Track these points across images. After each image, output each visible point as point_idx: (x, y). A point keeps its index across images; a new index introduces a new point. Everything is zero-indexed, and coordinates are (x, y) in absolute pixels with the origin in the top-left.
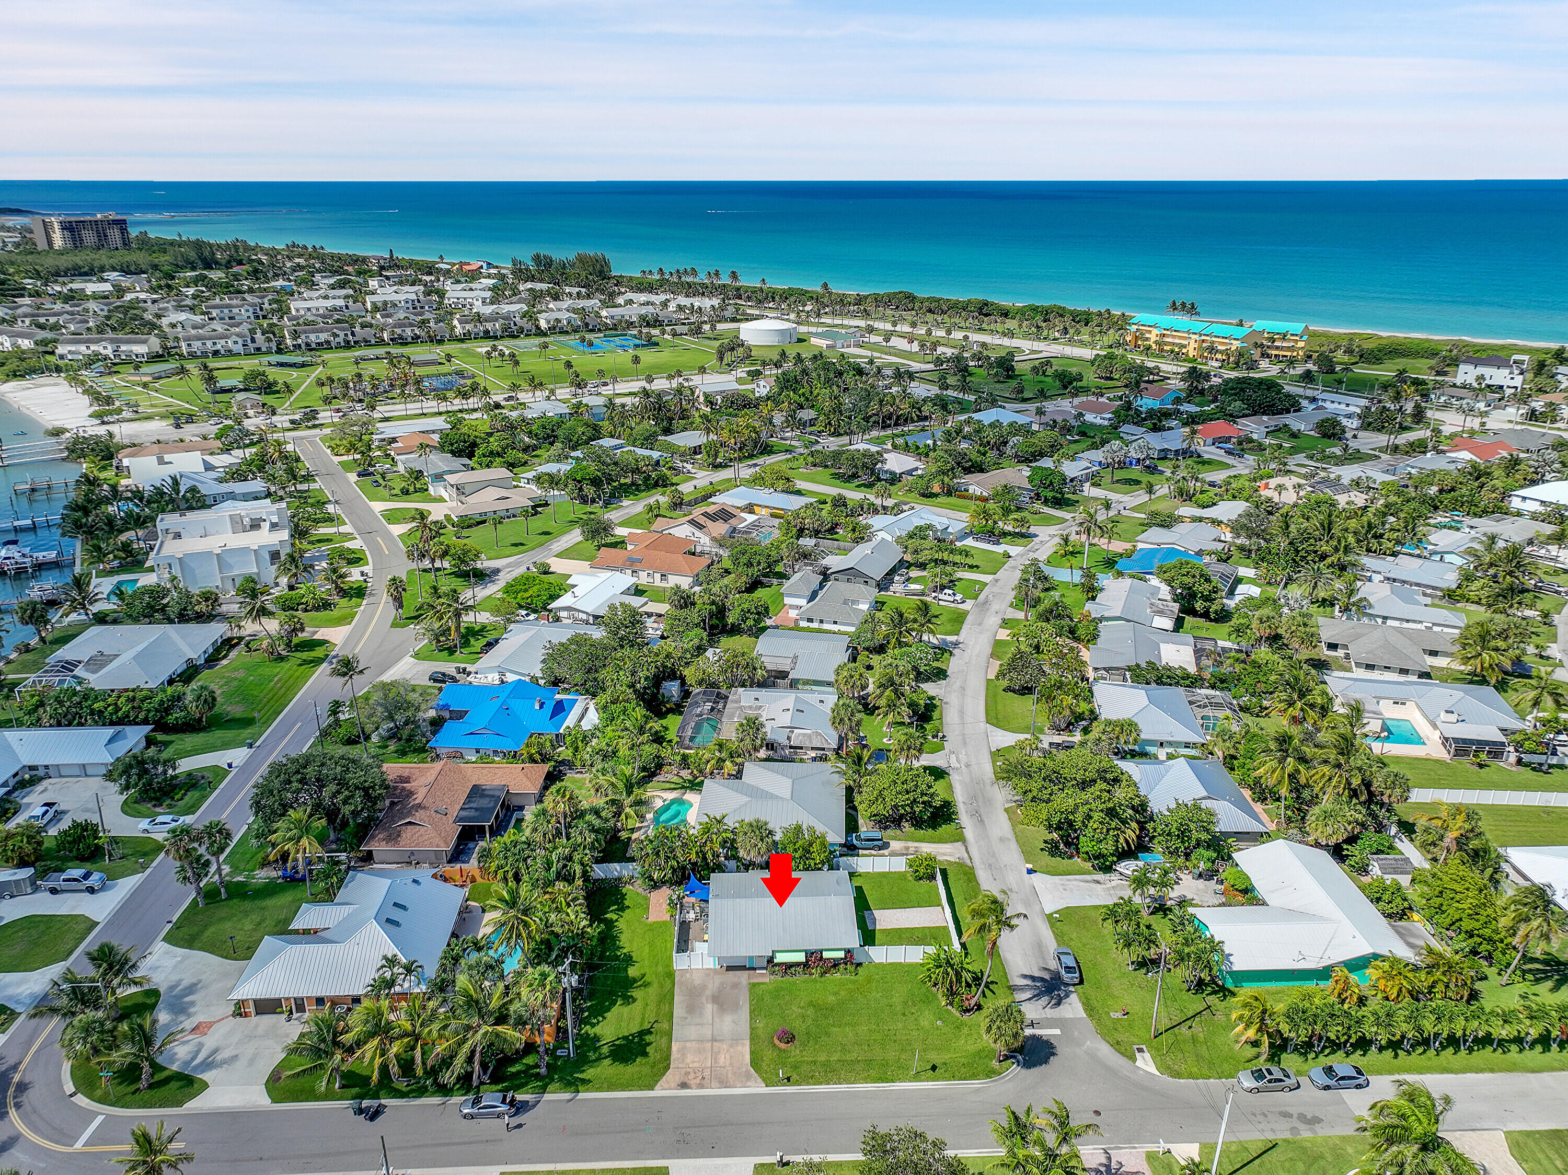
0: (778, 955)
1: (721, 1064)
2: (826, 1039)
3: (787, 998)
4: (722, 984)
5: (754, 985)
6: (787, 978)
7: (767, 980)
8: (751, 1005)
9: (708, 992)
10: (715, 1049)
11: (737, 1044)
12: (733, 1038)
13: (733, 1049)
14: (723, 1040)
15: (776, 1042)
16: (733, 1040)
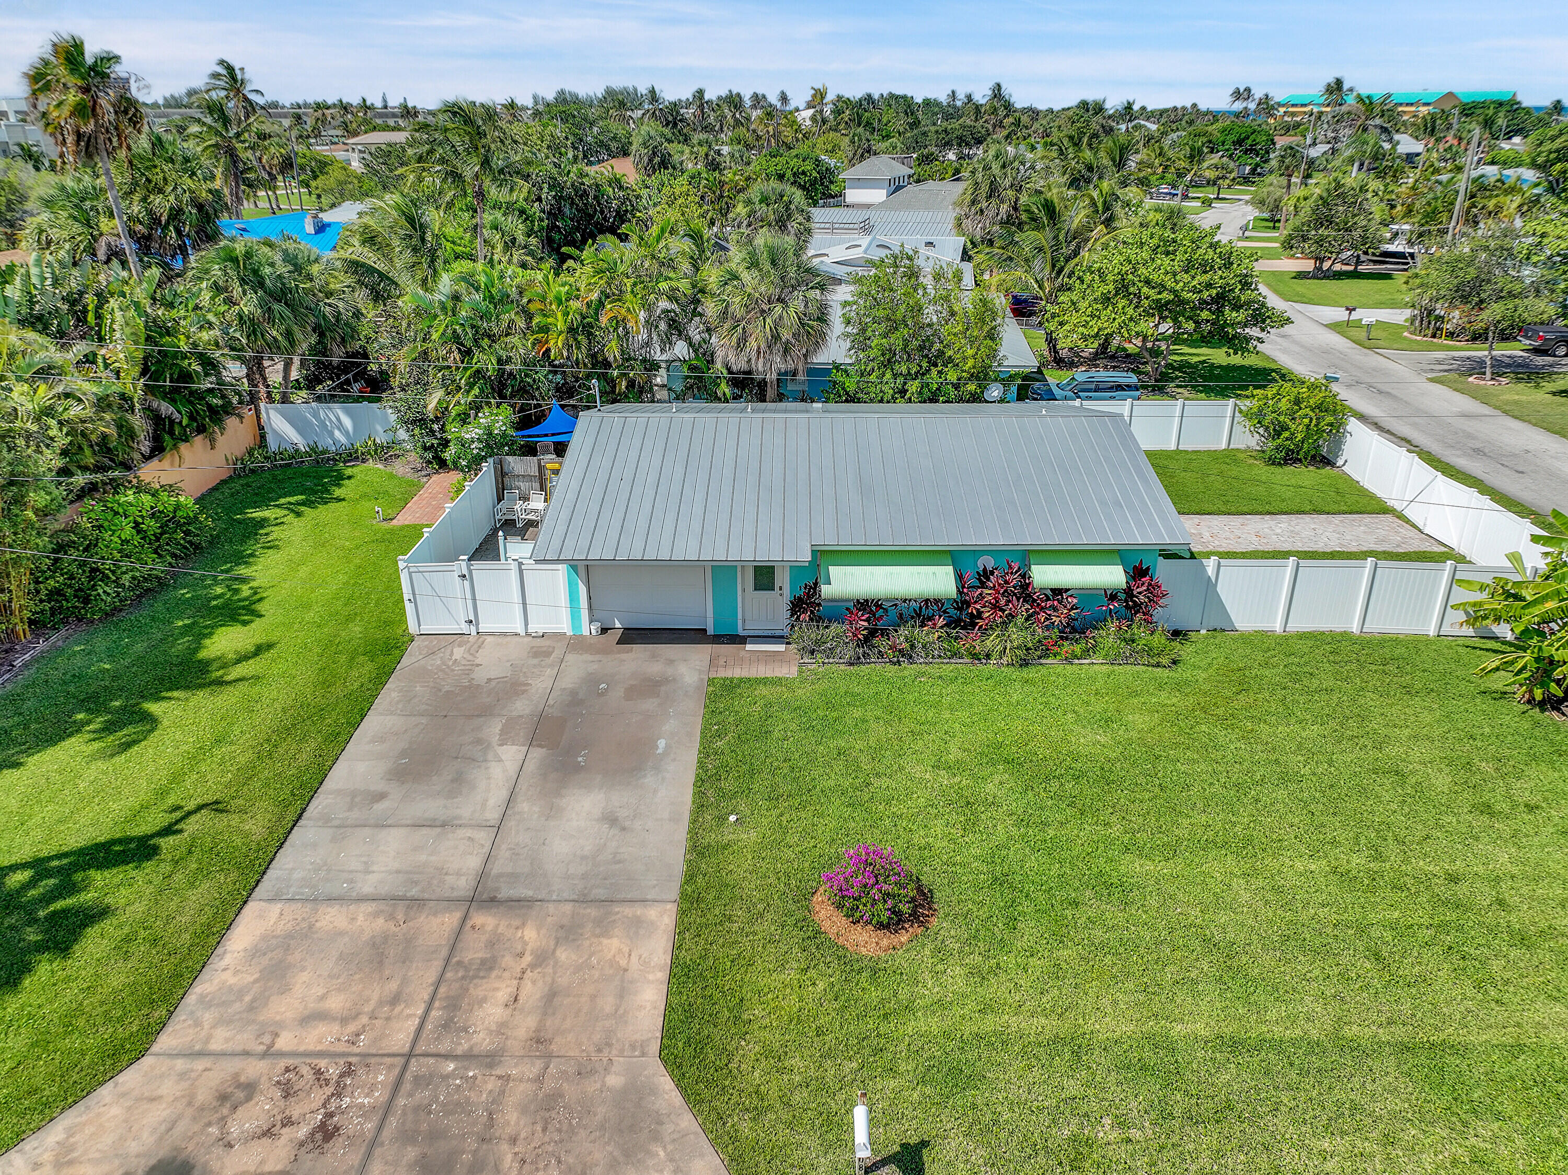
0: (835, 571)
1: (482, 1040)
2: (1113, 914)
3: (878, 731)
4: (592, 681)
5: (730, 687)
6: (873, 669)
7: (789, 671)
8: (706, 752)
9: (522, 707)
10: (473, 950)
11: (604, 927)
12: (592, 897)
13: (574, 957)
14: (530, 907)
15: (826, 926)
16: (589, 911)
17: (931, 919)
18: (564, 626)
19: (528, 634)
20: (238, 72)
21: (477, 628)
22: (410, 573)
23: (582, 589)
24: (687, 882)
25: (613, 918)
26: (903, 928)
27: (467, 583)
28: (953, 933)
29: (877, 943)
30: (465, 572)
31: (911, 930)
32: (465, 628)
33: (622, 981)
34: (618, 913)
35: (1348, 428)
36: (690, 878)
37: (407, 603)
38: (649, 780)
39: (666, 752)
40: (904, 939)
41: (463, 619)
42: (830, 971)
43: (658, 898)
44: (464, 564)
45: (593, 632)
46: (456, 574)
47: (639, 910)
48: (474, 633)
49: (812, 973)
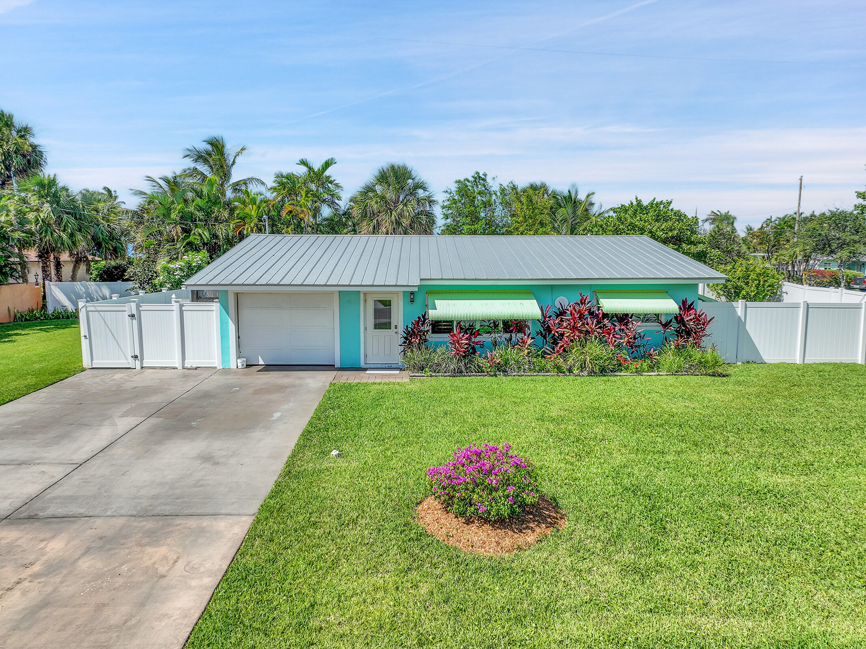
0: (440, 303)
4: (228, 387)
6: (474, 381)
7: (402, 381)
9: (156, 399)
11: (154, 537)
12: (155, 512)
13: (99, 565)
14: (74, 522)
15: (433, 528)
16: (144, 523)
17: (561, 522)
18: (216, 362)
19: (183, 368)
20: (113, 193)
21: (142, 363)
22: (87, 312)
23: (232, 327)
24: (271, 497)
25: (171, 529)
26: (527, 528)
27: (135, 322)
28: (589, 533)
29: (498, 543)
30: (134, 312)
31: (538, 530)
32: (130, 363)
33: (152, 588)
34: (179, 525)
35: (784, 289)
36: (276, 493)
37: (83, 338)
38: (257, 434)
39: (280, 419)
40: (531, 538)
41: (129, 355)
42: (438, 572)
43: (233, 512)
44: (133, 305)
45: (240, 365)
46: (127, 314)
47: (205, 522)
48: (138, 367)
49: (414, 575)
